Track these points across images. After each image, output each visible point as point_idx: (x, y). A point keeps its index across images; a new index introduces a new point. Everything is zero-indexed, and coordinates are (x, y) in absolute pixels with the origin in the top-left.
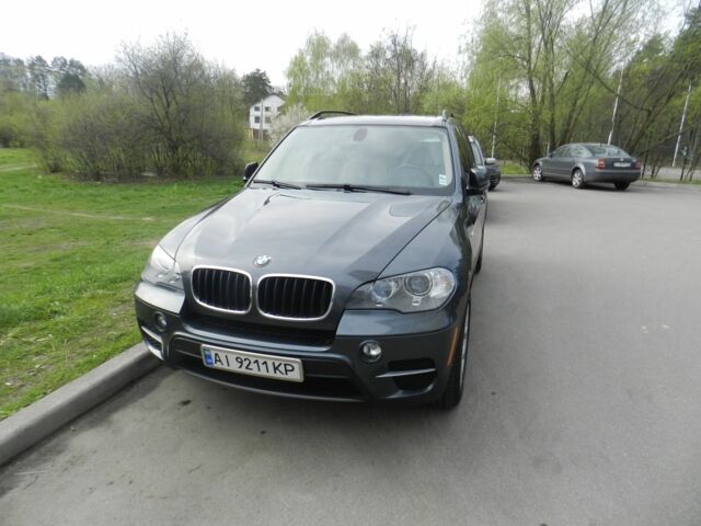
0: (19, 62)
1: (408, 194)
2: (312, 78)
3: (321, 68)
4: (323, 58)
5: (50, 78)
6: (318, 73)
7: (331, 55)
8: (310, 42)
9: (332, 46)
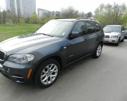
0: (51, 12)
1: (52, 36)
2: (100, 13)
3: (102, 11)
4: (103, 8)
5: (55, 14)
6: (101, 12)
7: (104, 8)
8: (100, 5)
9: (105, 6)
